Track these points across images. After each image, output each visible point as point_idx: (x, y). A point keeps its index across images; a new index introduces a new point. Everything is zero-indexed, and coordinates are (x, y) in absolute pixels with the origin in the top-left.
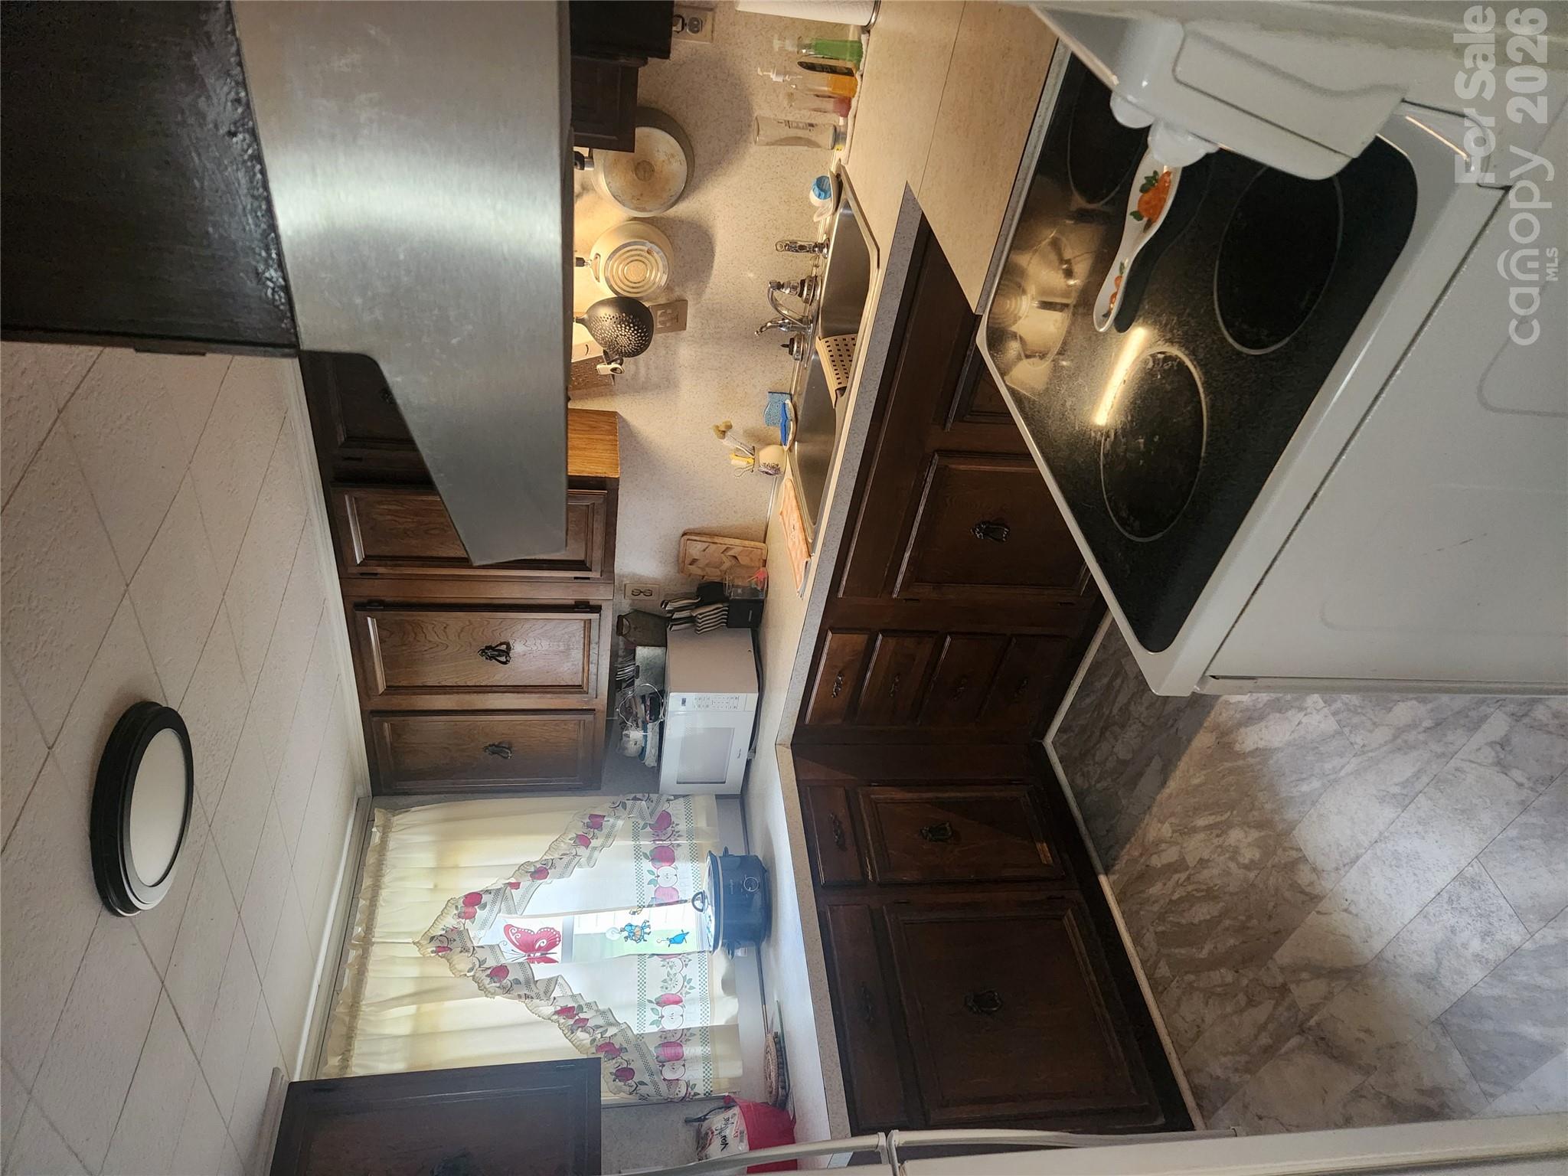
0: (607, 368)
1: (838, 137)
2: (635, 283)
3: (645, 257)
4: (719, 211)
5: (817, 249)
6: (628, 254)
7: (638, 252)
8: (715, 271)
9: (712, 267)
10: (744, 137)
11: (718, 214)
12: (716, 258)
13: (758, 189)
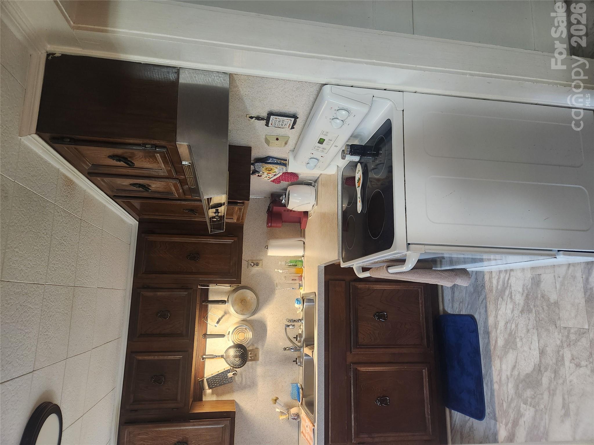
0: (231, 374)
1: (300, 286)
2: (241, 340)
3: (245, 331)
4: (268, 316)
5: (299, 321)
6: (239, 330)
7: (242, 329)
8: (267, 337)
9: (267, 335)
10: (273, 293)
11: (268, 317)
12: (268, 332)
13: (279, 308)
